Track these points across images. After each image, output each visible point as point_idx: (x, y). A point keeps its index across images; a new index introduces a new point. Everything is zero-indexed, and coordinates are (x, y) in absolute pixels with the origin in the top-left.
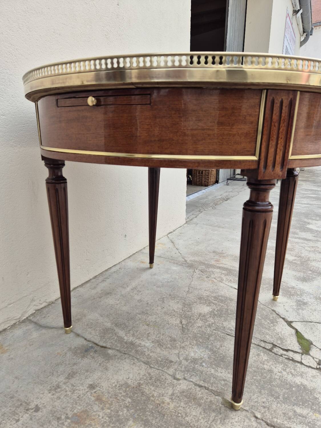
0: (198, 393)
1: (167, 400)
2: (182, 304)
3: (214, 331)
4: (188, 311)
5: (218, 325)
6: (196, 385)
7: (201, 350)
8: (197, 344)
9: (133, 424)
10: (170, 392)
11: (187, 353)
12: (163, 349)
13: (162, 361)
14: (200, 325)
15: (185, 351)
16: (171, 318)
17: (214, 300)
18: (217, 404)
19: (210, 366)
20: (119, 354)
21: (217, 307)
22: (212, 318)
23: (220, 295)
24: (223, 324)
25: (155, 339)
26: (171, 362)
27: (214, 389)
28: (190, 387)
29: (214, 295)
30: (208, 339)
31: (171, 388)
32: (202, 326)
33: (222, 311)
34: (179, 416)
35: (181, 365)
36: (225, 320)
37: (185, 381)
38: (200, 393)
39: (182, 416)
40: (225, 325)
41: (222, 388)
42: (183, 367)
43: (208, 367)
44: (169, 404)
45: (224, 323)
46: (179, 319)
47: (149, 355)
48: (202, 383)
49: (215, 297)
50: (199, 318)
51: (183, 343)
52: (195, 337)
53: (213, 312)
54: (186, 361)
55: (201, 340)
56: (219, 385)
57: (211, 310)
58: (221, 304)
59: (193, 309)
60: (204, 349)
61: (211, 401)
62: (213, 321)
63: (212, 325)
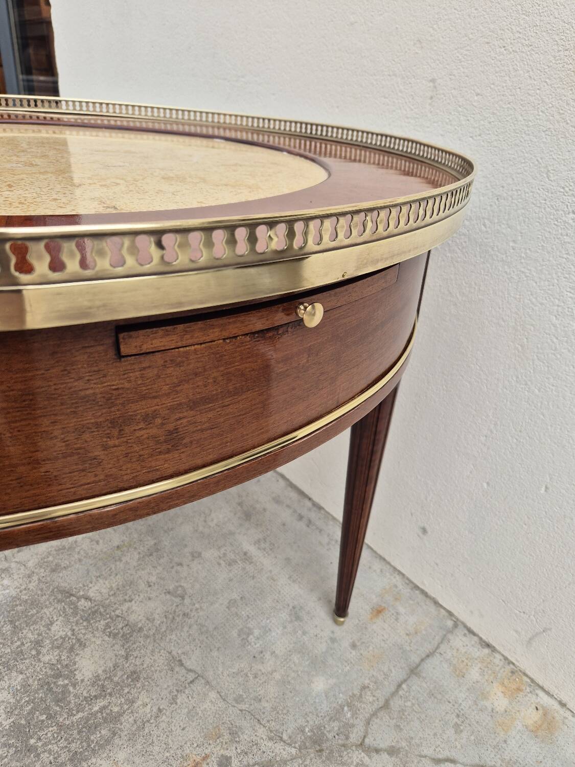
2: (140, 625)
3: (19, 643)
4: (108, 626)
5: (27, 661)
8: (14, 599)
11: (16, 577)
14: (54, 628)
15: (21, 576)
16: (112, 587)
17: (104, 707)
21: (76, 696)
22: (54, 662)
23: (117, 741)
24: (21, 673)
25: (78, 546)
29: (127, 721)
30: (11, 622)
32: (49, 630)
33: (57, 701)
36: (26, 686)
40: (14, 674)
45: (21, 676)
46: (99, 598)
49: (116, 718)
50: (73, 635)
51: (39, 579)
52: (34, 603)
53: (67, 677)
54: (4, 568)
55: (19, 608)
57: (79, 677)
58: (80, 715)
59: (107, 638)
62: (46, 659)
63: (37, 650)
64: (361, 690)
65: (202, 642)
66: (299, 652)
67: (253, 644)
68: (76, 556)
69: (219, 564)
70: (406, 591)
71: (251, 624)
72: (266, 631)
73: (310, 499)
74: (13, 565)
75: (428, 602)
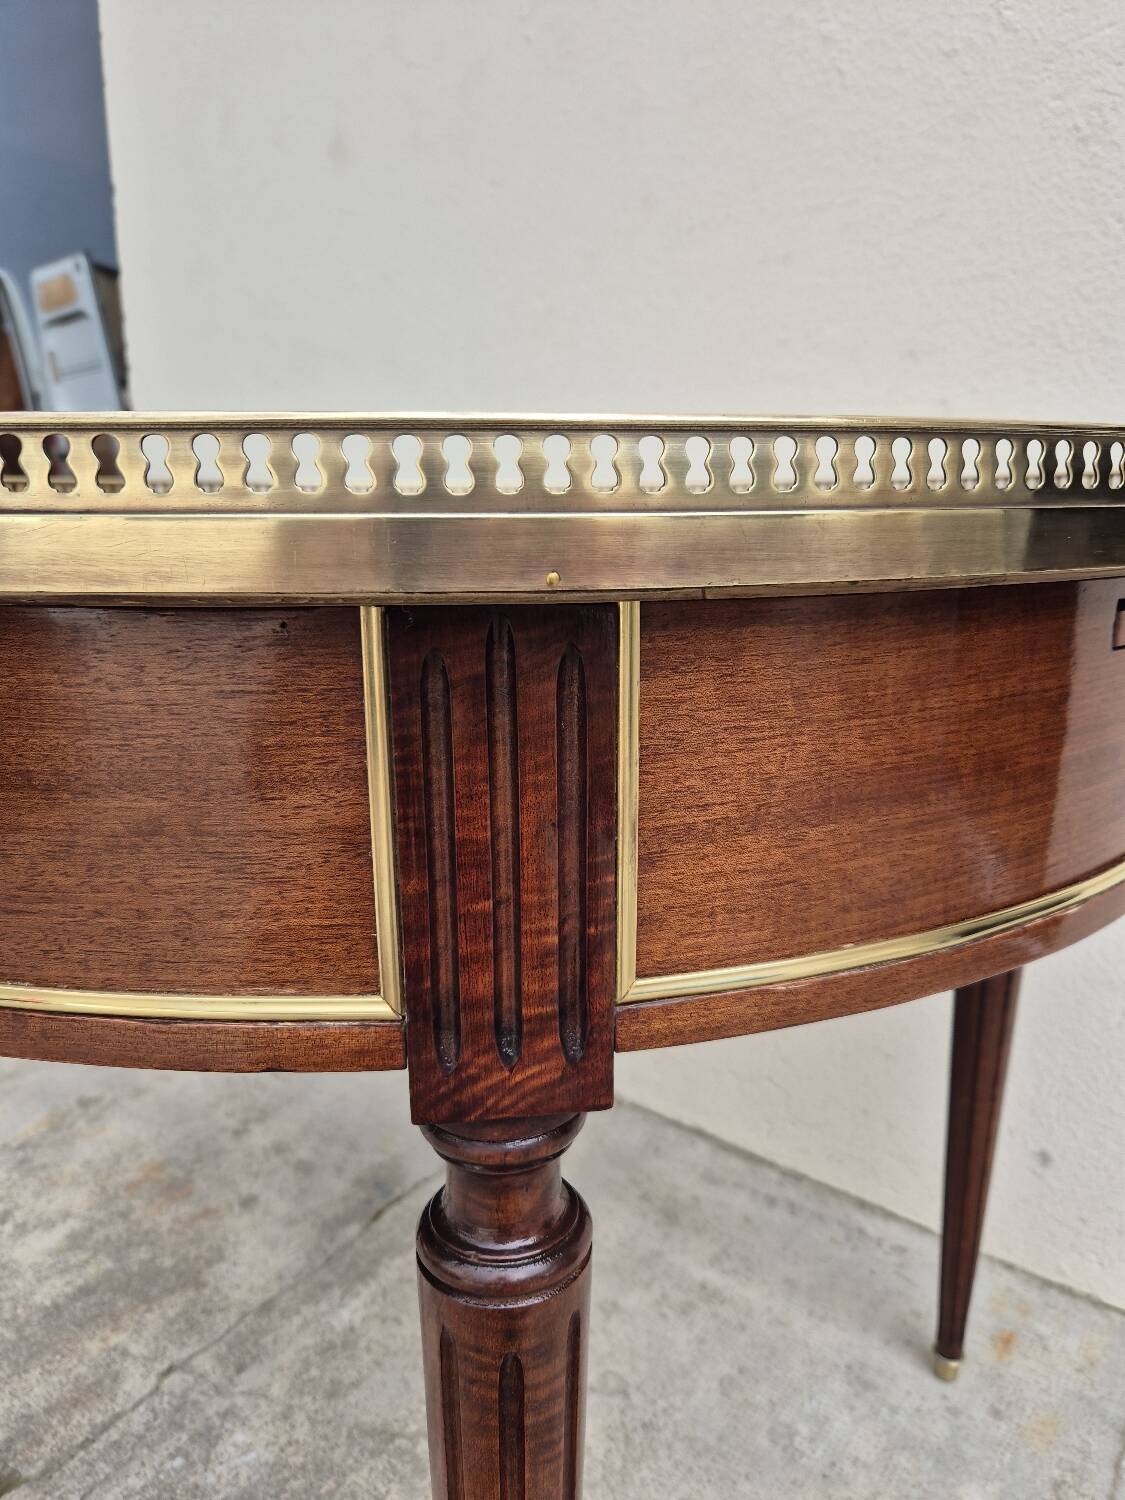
0: (87, 1415)
1: (116, 1339)
6: (118, 1417)
7: (244, 1473)
8: (276, 1467)
9: (102, 1267)
10: (134, 1349)
11: (256, 1422)
12: (304, 1354)
13: (256, 1343)
15: (268, 1418)
18: (20, 1457)
19: (161, 1482)
20: (331, 1249)
26: (240, 1369)
27: (72, 1463)
28: (120, 1400)
31: (145, 1352)
34: (54, 1356)
35: (211, 1392)
37: (145, 1391)
38: (82, 1421)
39: (50, 1362)
41: (58, 1489)
42: (202, 1399)
43: (158, 1472)
44: (104, 1340)
47: (298, 1312)
48: (114, 1434)
51: (309, 1418)
52: (322, 1468)
54: (222, 1410)
55: (295, 1484)
56: (71, 1484)
60: (243, 1482)
61: (40, 1442)
64: (1056, 1491)
65: (707, 1470)
66: (904, 1448)
67: (808, 1452)
68: (367, 1358)
69: (664, 1316)
70: (1033, 1295)
71: (786, 1416)
72: (821, 1423)
73: (771, 1165)
74: (240, 1401)
75: (1082, 1305)
